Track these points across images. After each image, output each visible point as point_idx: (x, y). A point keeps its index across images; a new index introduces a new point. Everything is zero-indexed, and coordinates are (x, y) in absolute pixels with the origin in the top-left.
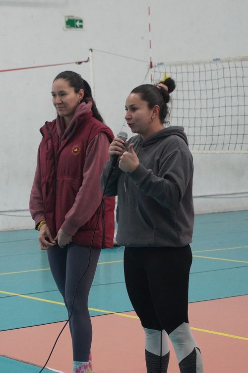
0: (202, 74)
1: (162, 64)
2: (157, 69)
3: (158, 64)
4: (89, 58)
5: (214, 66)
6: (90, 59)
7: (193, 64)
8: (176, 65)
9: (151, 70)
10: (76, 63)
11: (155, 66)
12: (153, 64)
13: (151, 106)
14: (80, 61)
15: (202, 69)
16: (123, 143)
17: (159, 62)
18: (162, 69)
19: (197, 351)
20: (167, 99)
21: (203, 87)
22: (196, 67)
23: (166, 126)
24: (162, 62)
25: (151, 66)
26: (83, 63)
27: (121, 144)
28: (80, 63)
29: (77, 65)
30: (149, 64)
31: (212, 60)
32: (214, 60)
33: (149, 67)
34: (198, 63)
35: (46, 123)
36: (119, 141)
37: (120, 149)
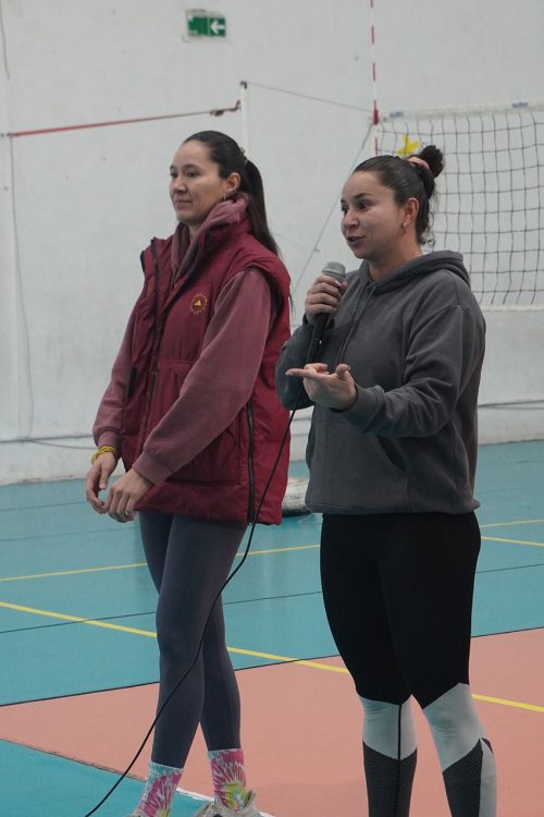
0: (489, 137)
1: (399, 114)
2: (388, 126)
3: (392, 116)
4: (239, 103)
5: (514, 119)
6: (243, 104)
7: (467, 115)
8: (430, 117)
9: (376, 127)
10: (211, 113)
11: (385, 120)
12: (380, 115)
14: (220, 108)
15: (489, 125)
16: (338, 287)
17: (395, 110)
18: (399, 125)
19: (484, 746)
21: (491, 166)
22: (476, 123)
24: (399, 110)
25: (376, 120)
26: (226, 114)
27: (335, 290)
28: (219, 113)
29: (213, 117)
30: (372, 115)
31: (511, 107)
32: (515, 106)
33: (371, 121)
34: (479, 113)
35: (154, 241)
36: (329, 283)
37: (332, 299)
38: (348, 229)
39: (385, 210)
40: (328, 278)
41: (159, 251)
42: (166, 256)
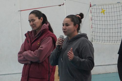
0: (113, 9)
1: (95, 5)
2: (93, 7)
3: (94, 5)
4: (64, 3)
6: (65, 4)
7: (108, 5)
8: (101, 5)
9: (90, 8)
10: (59, 5)
11: (92, 6)
12: (91, 5)
13: (75, 25)
14: (60, 4)
17: (94, 4)
18: (95, 7)
20: (80, 22)
23: (79, 33)
24: (95, 4)
25: (91, 6)
26: (61, 5)
27: (61, 40)
28: (60, 5)
29: (59, 6)
30: (90, 5)
33: (90, 6)
34: (111, 4)
35: (28, 32)
36: (60, 39)
37: (61, 42)
38: (64, 29)
39: (71, 26)
40: (60, 38)
41: (30, 34)
42: (31, 34)
